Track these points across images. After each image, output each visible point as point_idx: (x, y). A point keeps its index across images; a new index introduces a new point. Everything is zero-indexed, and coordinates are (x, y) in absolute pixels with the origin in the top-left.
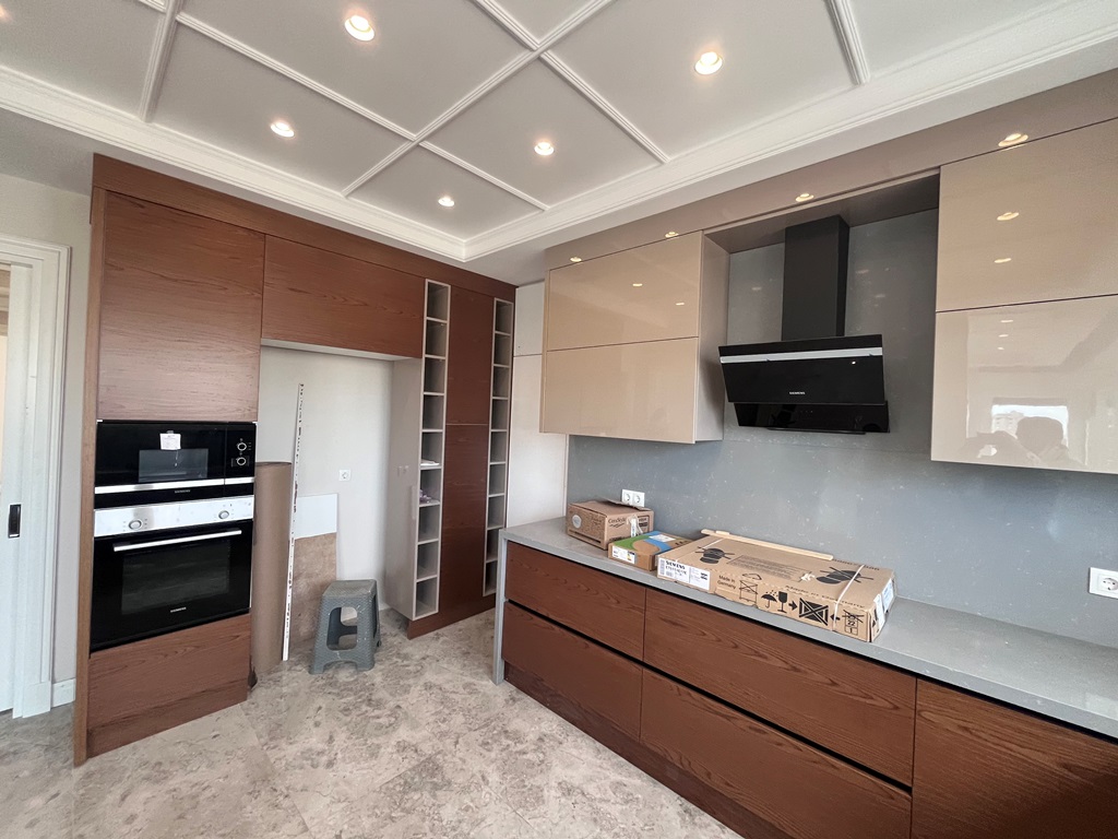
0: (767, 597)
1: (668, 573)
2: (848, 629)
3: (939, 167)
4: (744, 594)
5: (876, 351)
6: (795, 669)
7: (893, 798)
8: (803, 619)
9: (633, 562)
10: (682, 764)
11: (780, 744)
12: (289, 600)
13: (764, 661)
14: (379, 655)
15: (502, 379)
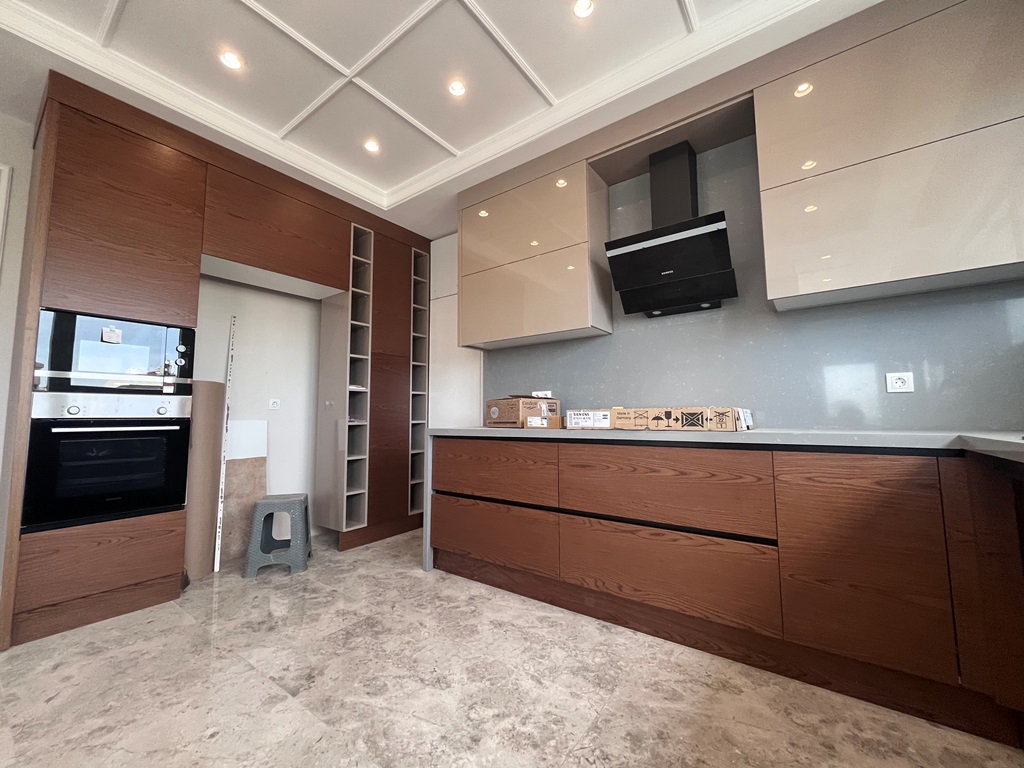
0: (657, 418)
1: (576, 423)
2: (719, 426)
3: (752, 91)
4: (639, 421)
5: (721, 225)
6: (682, 473)
7: (764, 553)
8: (686, 428)
9: (545, 425)
10: (597, 586)
11: (675, 540)
12: (220, 515)
13: (657, 474)
14: (311, 562)
15: (420, 319)
